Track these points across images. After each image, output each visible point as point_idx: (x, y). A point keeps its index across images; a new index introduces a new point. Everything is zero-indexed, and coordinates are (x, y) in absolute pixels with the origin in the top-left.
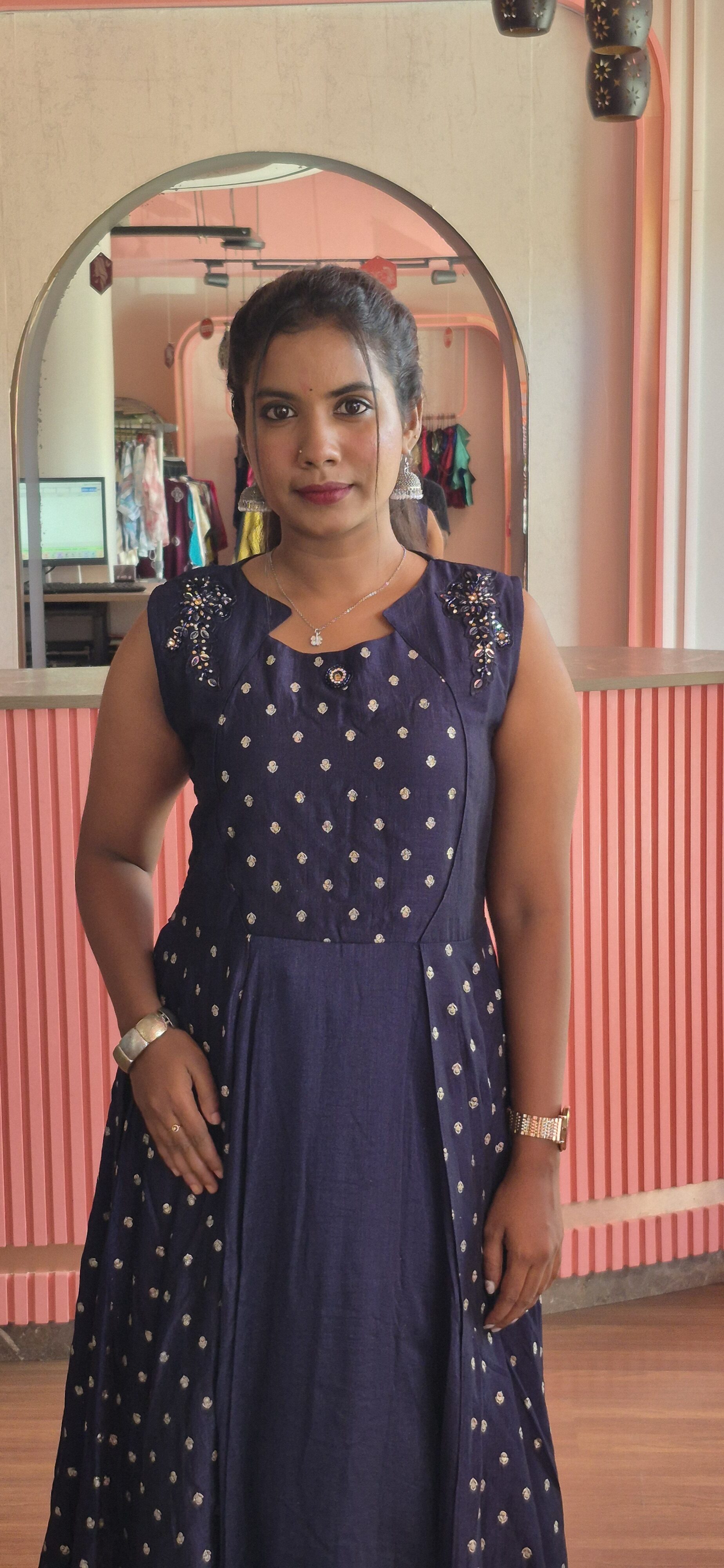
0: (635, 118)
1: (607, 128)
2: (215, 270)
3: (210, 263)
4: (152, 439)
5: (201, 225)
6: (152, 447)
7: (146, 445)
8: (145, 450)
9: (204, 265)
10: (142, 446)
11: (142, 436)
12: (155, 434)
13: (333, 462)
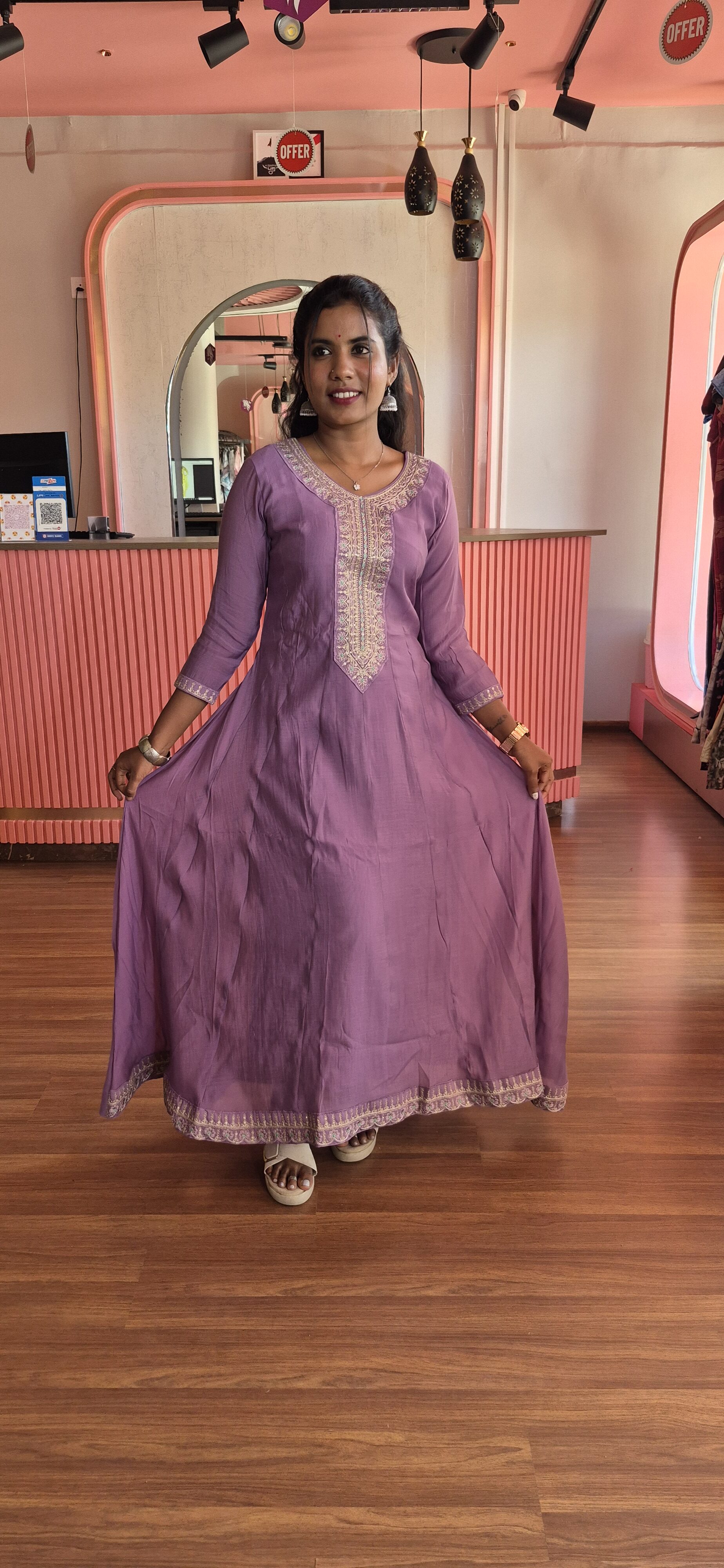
0: (477, 259)
1: (464, 265)
2: (269, 360)
3: (266, 356)
4: (238, 447)
5: (262, 335)
6: (238, 451)
7: (235, 450)
8: (235, 453)
9: (263, 357)
10: (233, 451)
11: (233, 446)
12: (240, 444)
13: (350, 377)
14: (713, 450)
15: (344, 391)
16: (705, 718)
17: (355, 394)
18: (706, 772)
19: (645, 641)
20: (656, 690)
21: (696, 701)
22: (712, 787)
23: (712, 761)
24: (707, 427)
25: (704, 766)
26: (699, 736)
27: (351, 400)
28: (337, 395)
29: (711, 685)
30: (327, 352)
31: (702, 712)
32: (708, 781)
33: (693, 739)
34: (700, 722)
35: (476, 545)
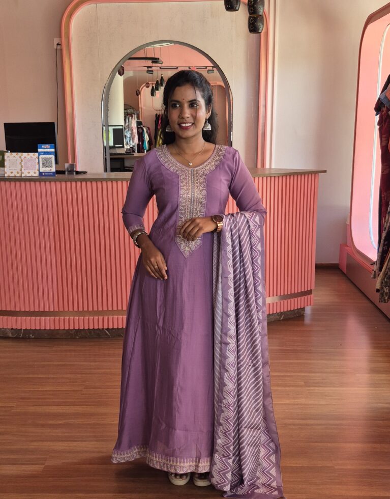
13: (188, 118)
14: (380, 130)
15: (185, 123)
16: (378, 266)
17: (191, 124)
18: (379, 293)
19: (347, 223)
20: (352, 248)
21: (374, 256)
22: (382, 302)
23: (382, 288)
24: (377, 118)
25: (378, 291)
26: (375, 275)
27: (189, 127)
28: (182, 125)
29: (381, 249)
30: (178, 105)
31: (377, 261)
32: (380, 299)
33: (372, 276)
34: (375, 267)
35: (261, 179)
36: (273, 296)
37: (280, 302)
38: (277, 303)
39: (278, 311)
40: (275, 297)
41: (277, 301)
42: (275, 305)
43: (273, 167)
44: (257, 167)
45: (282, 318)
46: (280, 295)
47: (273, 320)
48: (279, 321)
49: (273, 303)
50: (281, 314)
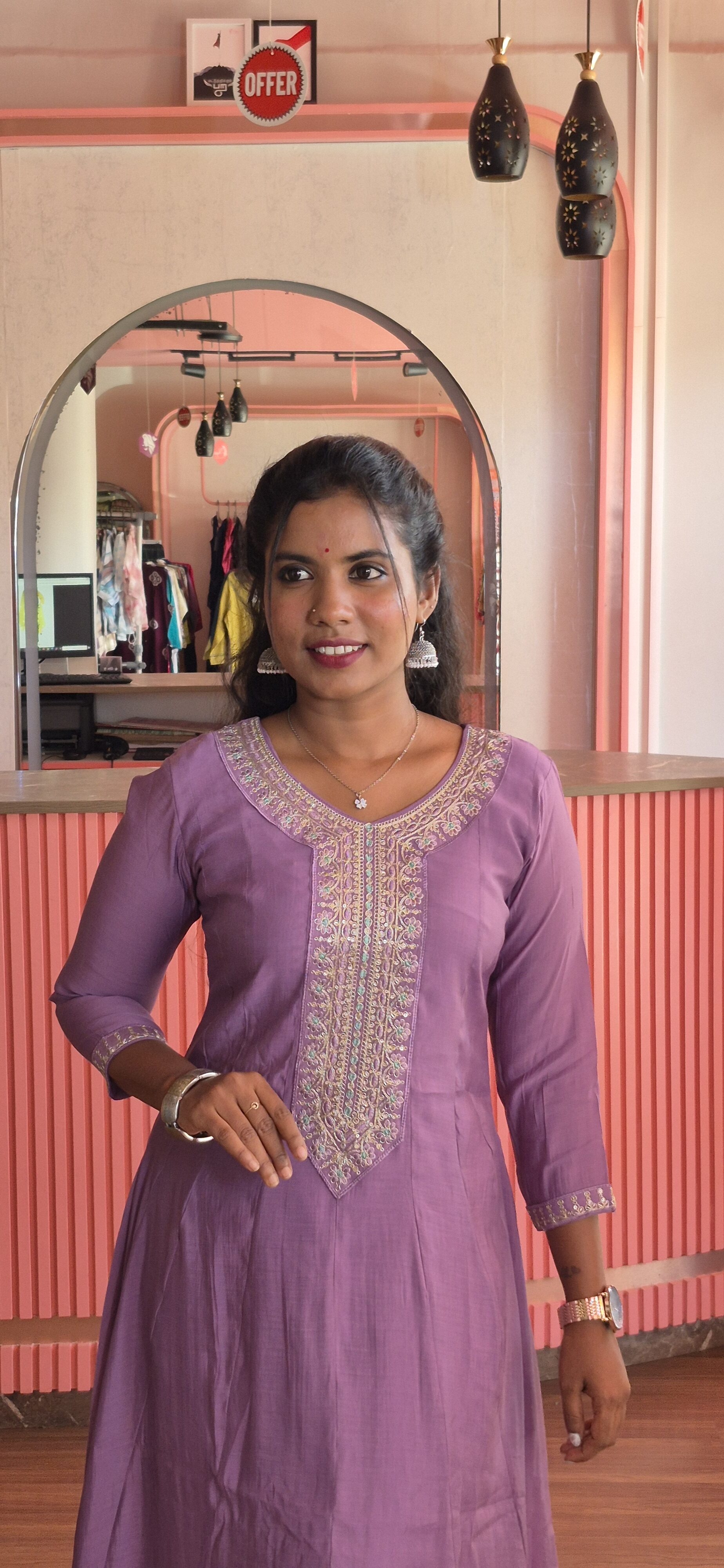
13: (346, 622)
15: (335, 645)
17: (356, 648)
27: (348, 659)
28: (323, 650)
30: (303, 574)
35: (614, 802)
36: (670, 1255)
37: (699, 1282)
38: (685, 1284)
39: (692, 1319)
40: (678, 1261)
41: (686, 1277)
42: (678, 1293)
43: (655, 748)
44: (594, 746)
45: (705, 1345)
46: (699, 1251)
47: (671, 1353)
48: (697, 1354)
49: (671, 1286)
50: (703, 1327)
